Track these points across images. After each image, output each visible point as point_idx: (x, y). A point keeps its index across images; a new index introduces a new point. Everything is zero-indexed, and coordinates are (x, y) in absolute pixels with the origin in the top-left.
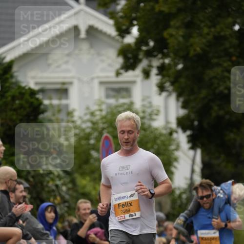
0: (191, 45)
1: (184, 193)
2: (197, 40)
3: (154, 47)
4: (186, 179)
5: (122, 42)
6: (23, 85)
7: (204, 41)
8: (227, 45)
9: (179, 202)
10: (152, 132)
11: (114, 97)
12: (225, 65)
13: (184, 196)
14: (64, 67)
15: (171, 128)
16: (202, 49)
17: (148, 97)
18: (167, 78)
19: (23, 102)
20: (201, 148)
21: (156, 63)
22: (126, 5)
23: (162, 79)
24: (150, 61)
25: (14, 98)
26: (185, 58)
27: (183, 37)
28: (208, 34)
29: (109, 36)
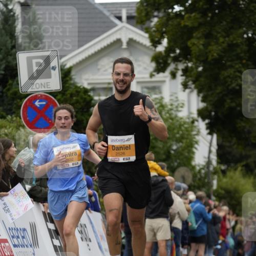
0: (210, 52)
1: (203, 169)
2: (214, 47)
3: (179, 54)
4: (205, 157)
5: (155, 50)
6: (79, 85)
7: (220, 48)
8: (239, 50)
9: (199, 176)
10: (178, 121)
12: (237, 66)
13: (203, 171)
15: (192, 118)
16: (218, 54)
17: (176, 93)
18: (190, 78)
19: (79, 98)
20: (216, 133)
21: (181, 66)
22: (158, 22)
23: (186, 79)
24: (176, 65)
25: (72, 95)
26: (205, 62)
27: (203, 45)
28: (223, 42)
29: (145, 46)
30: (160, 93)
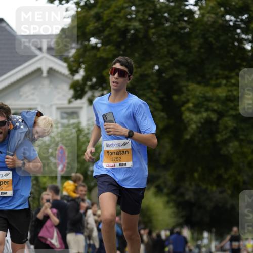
3: (96, 82)
5: (73, 79)
8: (150, 80)
11: (67, 118)
12: (148, 95)
14: (31, 97)
22: (76, 52)
28: (136, 73)
30: (78, 117)
